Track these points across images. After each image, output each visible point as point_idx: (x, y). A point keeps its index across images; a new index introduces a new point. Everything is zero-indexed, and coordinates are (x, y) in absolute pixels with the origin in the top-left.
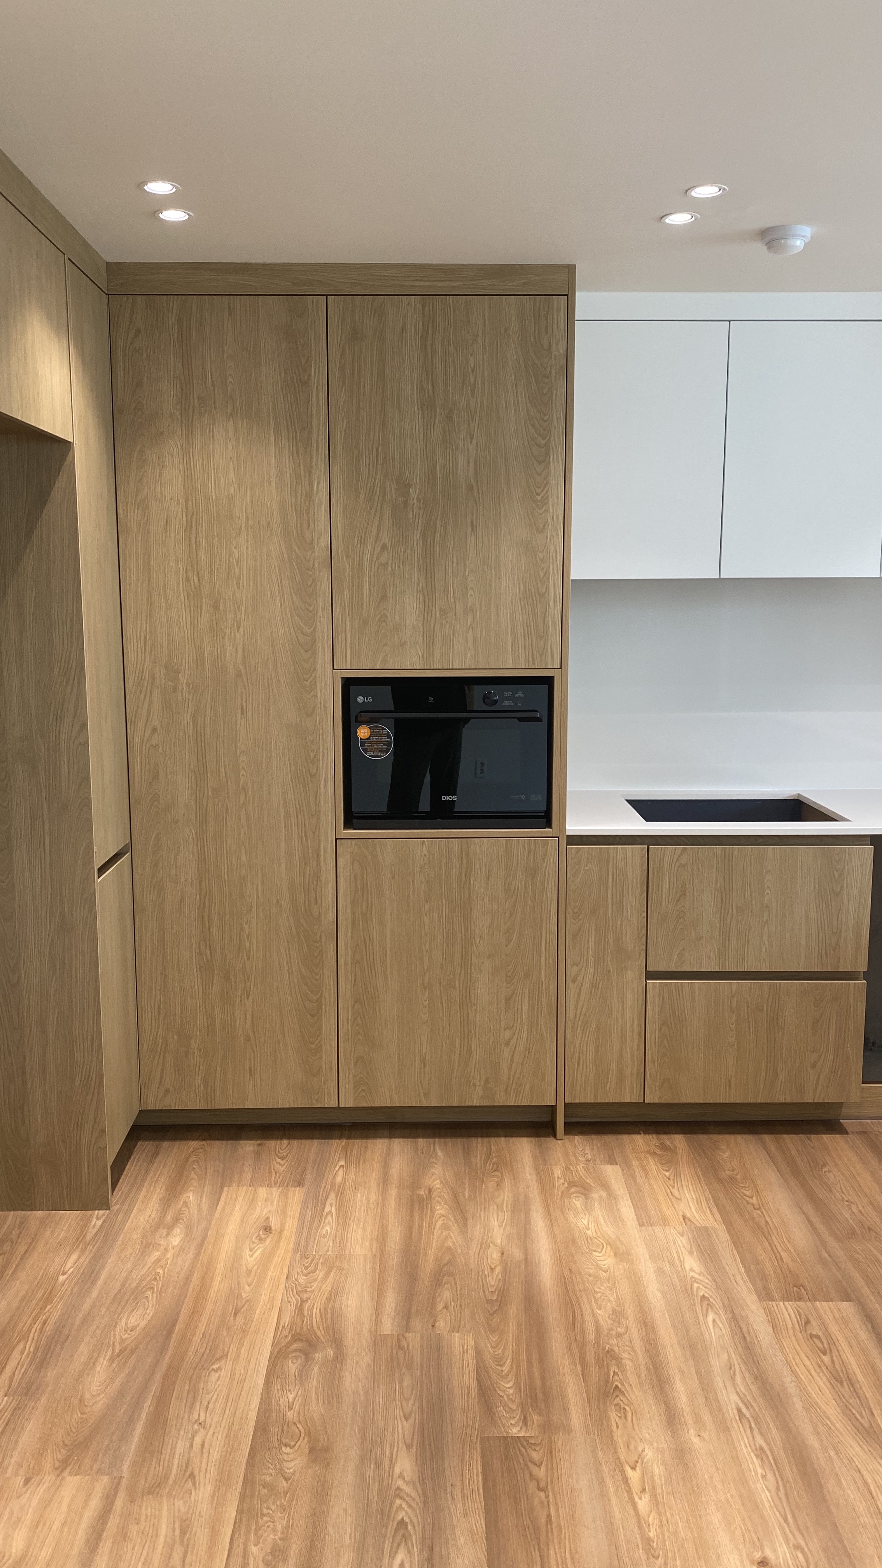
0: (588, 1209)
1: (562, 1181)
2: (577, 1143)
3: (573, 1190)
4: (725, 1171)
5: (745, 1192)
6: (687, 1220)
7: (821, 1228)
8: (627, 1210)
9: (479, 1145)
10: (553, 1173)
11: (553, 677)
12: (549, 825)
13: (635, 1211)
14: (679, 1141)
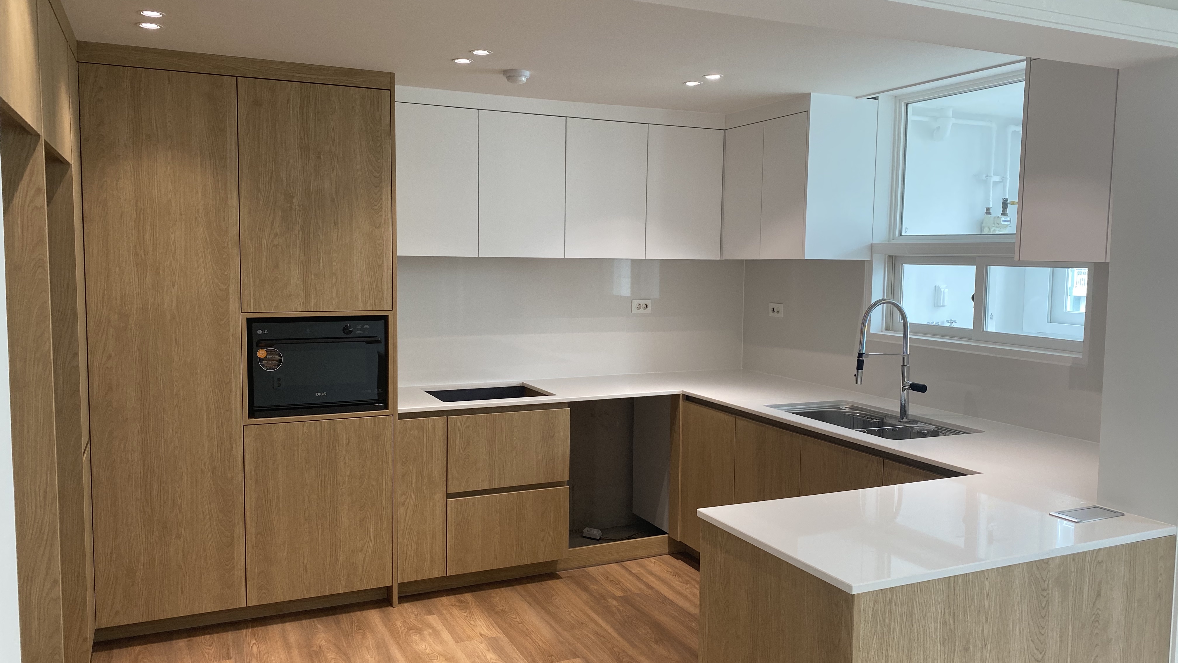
0: (423, 639)
1: (403, 628)
2: (406, 607)
3: (411, 631)
4: (498, 608)
5: (512, 616)
6: (482, 635)
7: (557, 627)
8: (446, 636)
9: (344, 618)
10: (396, 625)
11: (388, 316)
12: (386, 407)
13: (451, 636)
14: (468, 597)
